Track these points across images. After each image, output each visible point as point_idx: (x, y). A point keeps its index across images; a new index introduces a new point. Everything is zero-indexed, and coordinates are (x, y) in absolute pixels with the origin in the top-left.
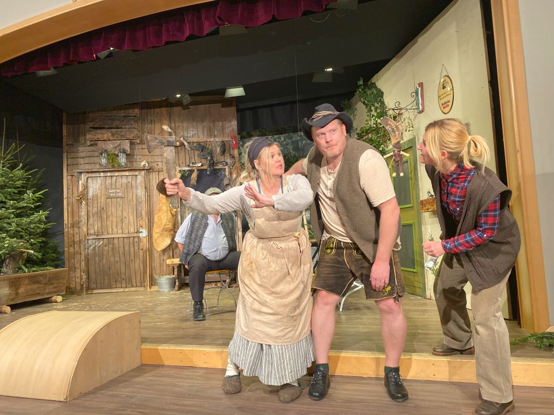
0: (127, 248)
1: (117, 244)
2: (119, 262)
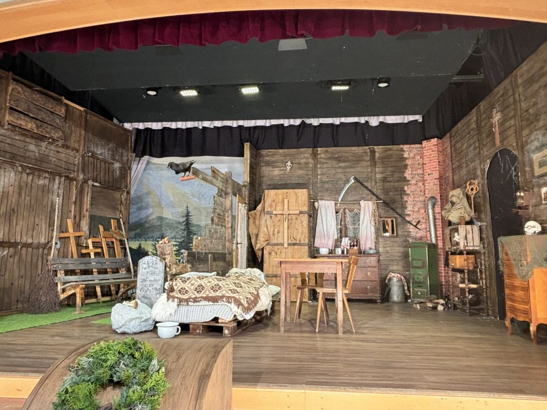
0: (35, 260)
1: (24, 256)
2: (24, 277)
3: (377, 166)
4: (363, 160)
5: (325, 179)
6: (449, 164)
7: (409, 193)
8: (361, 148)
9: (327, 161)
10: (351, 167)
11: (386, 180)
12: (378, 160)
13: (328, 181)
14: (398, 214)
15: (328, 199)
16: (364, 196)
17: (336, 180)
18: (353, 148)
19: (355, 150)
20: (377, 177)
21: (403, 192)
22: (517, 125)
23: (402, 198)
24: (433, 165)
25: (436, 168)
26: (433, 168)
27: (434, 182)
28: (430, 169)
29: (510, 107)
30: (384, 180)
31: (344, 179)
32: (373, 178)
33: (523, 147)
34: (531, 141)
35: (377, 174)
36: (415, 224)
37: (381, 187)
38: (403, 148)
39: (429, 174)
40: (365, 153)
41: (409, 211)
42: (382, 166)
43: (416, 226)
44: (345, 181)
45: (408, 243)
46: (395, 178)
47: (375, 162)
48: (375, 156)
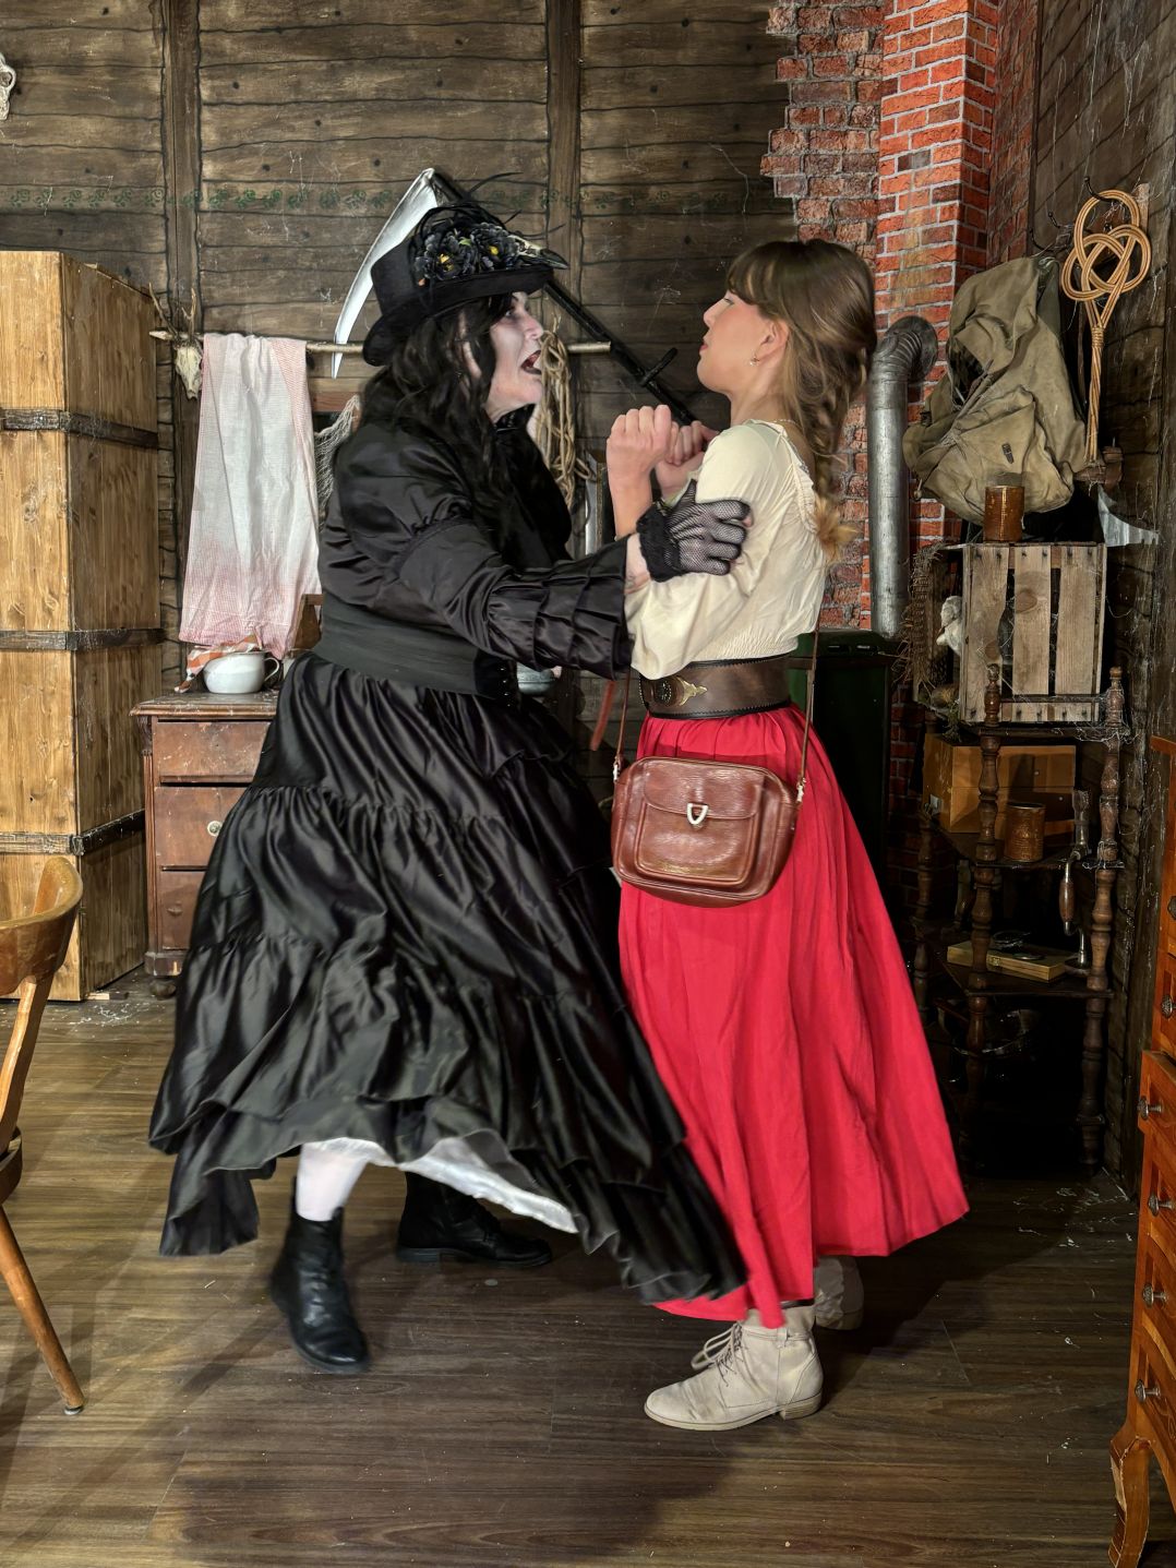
3: (587, 103)
4: (499, 55)
5: (249, 182)
9: (264, 55)
10: (417, 103)
11: (643, 196)
12: (595, 59)
13: (271, 202)
15: (271, 323)
17: (318, 191)
20: (590, 175)
24: (932, 95)
25: (950, 112)
26: (938, 114)
27: (928, 216)
28: (917, 120)
30: (630, 200)
31: (373, 191)
32: (560, 183)
35: (588, 159)
37: (607, 251)
39: (904, 164)
42: (617, 100)
44: (377, 201)
46: (696, 187)
47: (580, 69)
48: (578, 24)
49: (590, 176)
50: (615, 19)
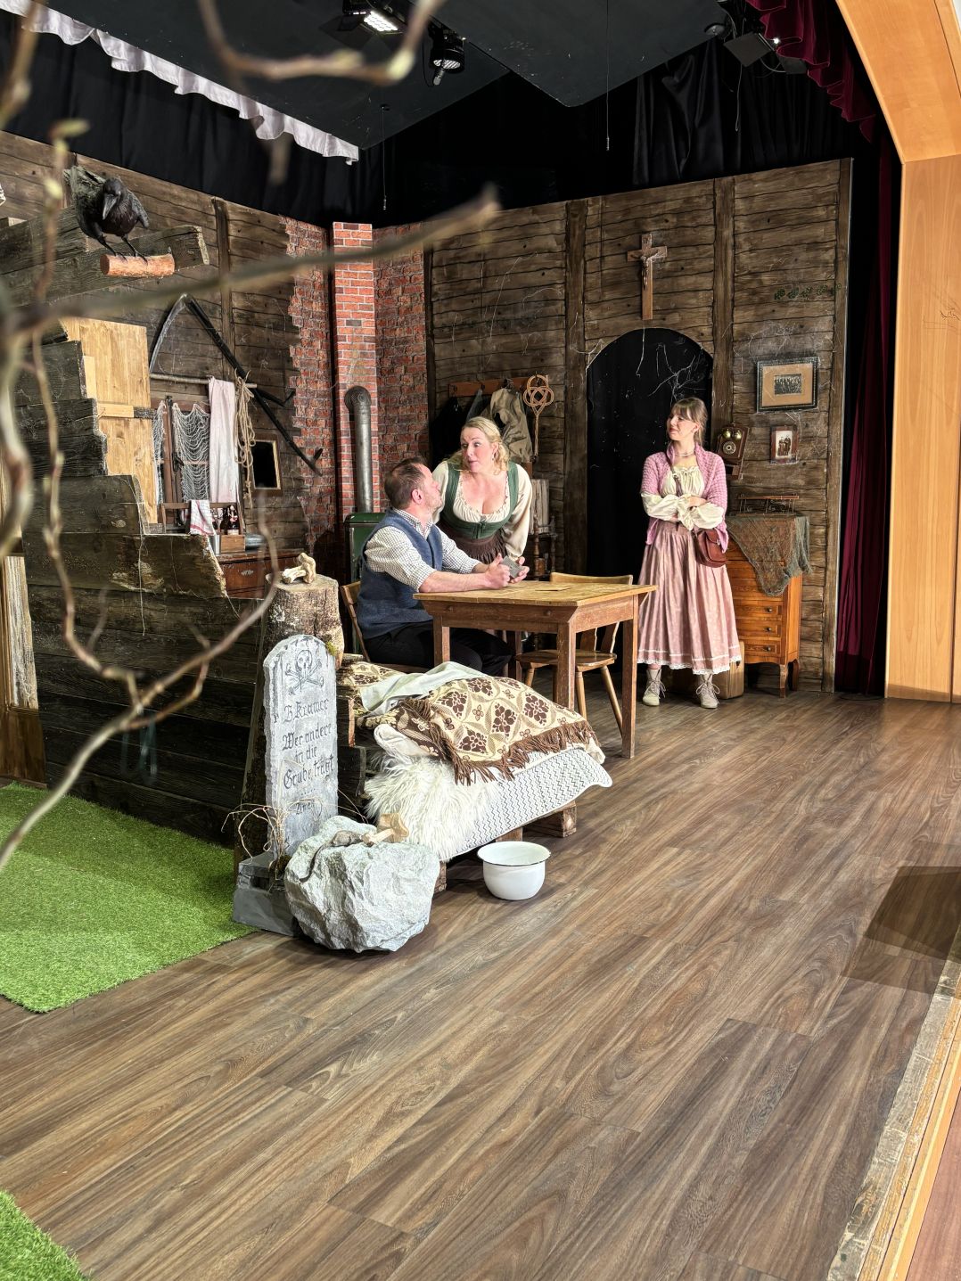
3: (232, 271)
6: (409, 309)
7: (298, 366)
8: (194, 195)
11: (253, 317)
12: (234, 251)
14: (279, 428)
16: (209, 361)
18: (177, 190)
19: (180, 198)
21: (286, 364)
22: (721, 292)
23: (285, 380)
24: (360, 299)
25: (369, 308)
26: (363, 307)
27: (363, 347)
28: (353, 307)
29: (702, 249)
30: (249, 318)
32: (226, 307)
33: (730, 343)
34: (757, 338)
36: (309, 457)
37: (243, 340)
38: (284, 227)
39: (349, 323)
40: (205, 214)
41: (301, 420)
43: (312, 466)
45: (297, 510)
46: (270, 316)
47: (229, 254)
48: (228, 235)
49: (235, 304)
50: (240, 235)
